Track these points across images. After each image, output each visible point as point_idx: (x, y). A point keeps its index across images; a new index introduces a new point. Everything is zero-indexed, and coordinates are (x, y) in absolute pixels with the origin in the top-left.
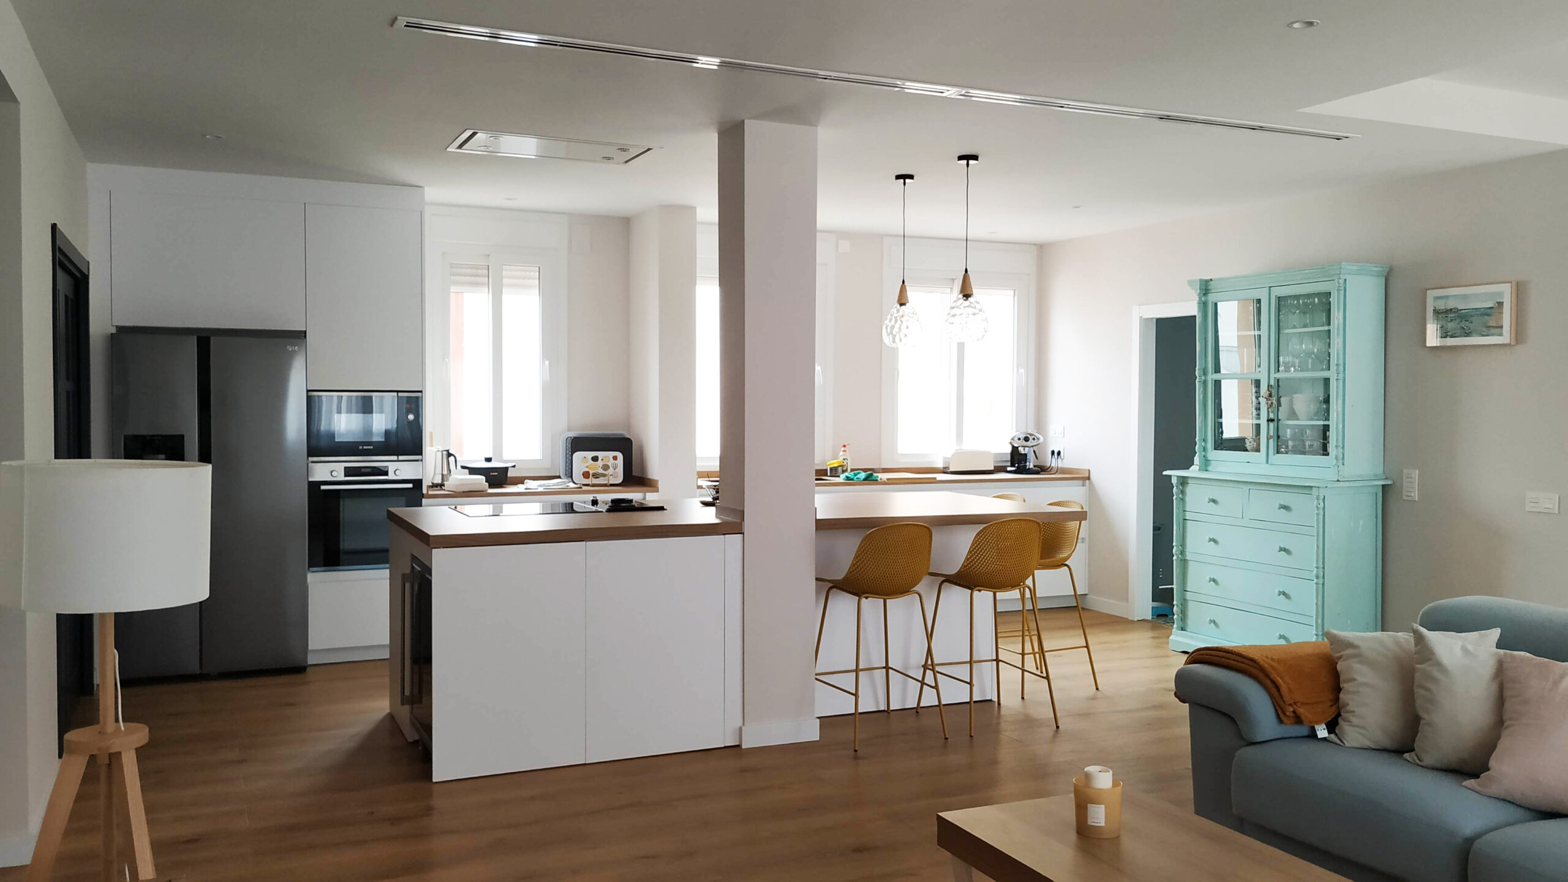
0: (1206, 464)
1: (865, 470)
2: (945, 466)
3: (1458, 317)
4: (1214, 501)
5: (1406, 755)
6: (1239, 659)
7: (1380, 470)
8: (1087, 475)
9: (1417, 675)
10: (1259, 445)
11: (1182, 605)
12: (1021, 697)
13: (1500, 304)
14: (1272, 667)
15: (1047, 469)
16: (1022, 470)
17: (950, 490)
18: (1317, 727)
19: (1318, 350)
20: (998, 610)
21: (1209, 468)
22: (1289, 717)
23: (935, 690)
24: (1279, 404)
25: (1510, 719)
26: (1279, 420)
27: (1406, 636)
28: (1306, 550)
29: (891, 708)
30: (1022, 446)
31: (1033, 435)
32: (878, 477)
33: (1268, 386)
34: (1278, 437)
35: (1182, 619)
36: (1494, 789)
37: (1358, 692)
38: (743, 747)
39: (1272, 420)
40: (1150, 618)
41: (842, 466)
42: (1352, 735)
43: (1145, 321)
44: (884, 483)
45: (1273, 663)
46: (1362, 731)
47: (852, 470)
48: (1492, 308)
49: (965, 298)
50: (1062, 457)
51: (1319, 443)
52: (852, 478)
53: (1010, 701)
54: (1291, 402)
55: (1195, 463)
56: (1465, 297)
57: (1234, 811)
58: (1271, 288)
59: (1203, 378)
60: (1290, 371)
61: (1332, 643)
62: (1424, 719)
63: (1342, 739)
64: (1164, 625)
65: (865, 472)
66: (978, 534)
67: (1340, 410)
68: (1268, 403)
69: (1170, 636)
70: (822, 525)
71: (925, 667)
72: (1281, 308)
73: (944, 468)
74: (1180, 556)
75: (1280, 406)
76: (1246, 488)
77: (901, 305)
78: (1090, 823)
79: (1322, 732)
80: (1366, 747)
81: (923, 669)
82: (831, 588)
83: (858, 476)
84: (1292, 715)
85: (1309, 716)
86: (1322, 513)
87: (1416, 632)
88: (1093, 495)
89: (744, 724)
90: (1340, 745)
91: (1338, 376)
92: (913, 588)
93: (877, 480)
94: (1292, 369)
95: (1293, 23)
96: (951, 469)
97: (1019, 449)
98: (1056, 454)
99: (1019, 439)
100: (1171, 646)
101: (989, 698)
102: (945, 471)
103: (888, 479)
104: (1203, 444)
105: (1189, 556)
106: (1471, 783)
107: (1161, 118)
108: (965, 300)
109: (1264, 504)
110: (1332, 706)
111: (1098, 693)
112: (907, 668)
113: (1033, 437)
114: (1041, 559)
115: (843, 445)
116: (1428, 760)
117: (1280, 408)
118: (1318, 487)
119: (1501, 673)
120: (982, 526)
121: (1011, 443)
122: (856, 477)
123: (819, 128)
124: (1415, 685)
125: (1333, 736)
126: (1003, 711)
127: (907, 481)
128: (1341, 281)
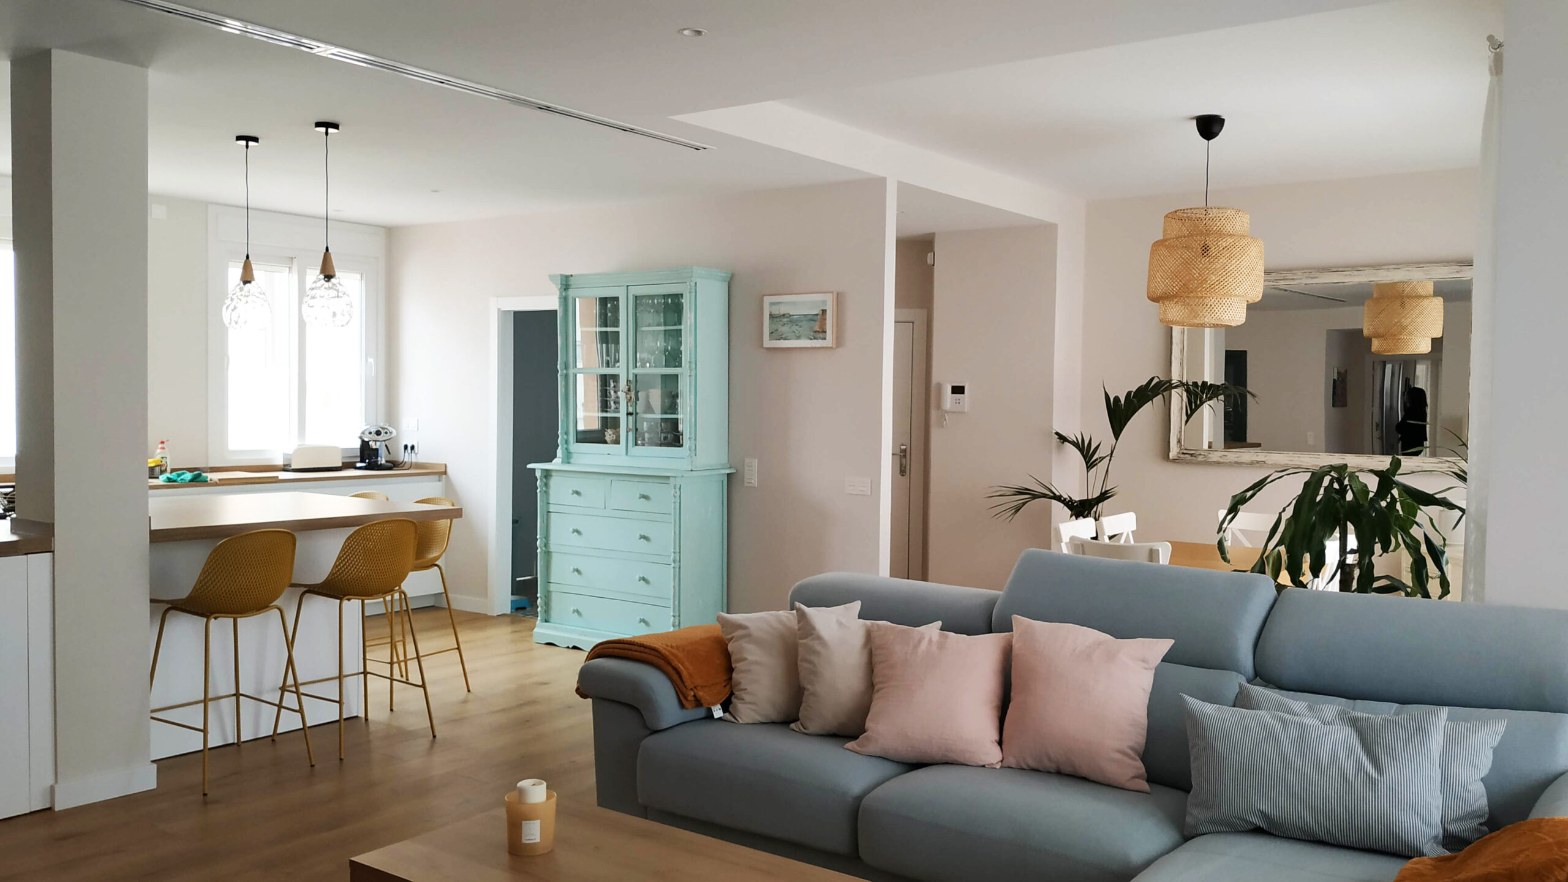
0: (568, 459)
1: (190, 470)
2: (286, 463)
3: (791, 321)
4: (578, 493)
5: (792, 725)
6: (642, 649)
7: (724, 459)
8: (444, 470)
9: (801, 650)
10: (618, 437)
11: (545, 597)
12: (389, 708)
13: (824, 312)
14: (673, 654)
15: (401, 463)
16: (373, 466)
17: (295, 489)
18: (713, 708)
19: (671, 348)
20: (366, 614)
21: (572, 461)
22: (690, 701)
23: (299, 714)
24: (637, 399)
25: (880, 683)
26: (637, 414)
27: (786, 614)
28: (664, 535)
29: (242, 740)
30: (374, 441)
31: (387, 429)
32: (207, 477)
33: (627, 381)
34: (637, 430)
35: (545, 611)
36: (872, 748)
37: (749, 671)
38: (57, 809)
39: (631, 414)
40: (509, 611)
41: (161, 466)
42: (746, 712)
43: (503, 314)
44: (216, 484)
45: (673, 650)
46: (754, 707)
47: (173, 471)
48: (817, 315)
49: (326, 279)
50: (416, 452)
51: (672, 435)
52: (175, 479)
53: (378, 714)
54: (648, 397)
55: (558, 456)
56: (794, 303)
57: (640, 800)
58: (629, 287)
59: (565, 372)
60: (646, 367)
61: (723, 626)
62: (808, 689)
63: (736, 716)
64: (523, 618)
65: (190, 472)
66: (348, 539)
67: (693, 404)
68: (627, 397)
69: (534, 629)
70: (158, 537)
71: (283, 689)
72: (637, 306)
73: (284, 465)
74: (544, 549)
75: (638, 400)
76: (609, 479)
77: (246, 282)
78: (524, 841)
79: (718, 713)
80: (758, 722)
81: (280, 692)
82: (167, 611)
83: (182, 477)
84: (693, 699)
85: (707, 698)
86: (679, 501)
87: (799, 610)
88: (450, 489)
89: (56, 782)
90: (734, 723)
91: (690, 372)
92: (272, 603)
93: (207, 481)
94: (648, 365)
95: (684, 29)
96: (293, 467)
97: (370, 443)
98: (409, 448)
99: (370, 433)
100: (536, 639)
101: (355, 715)
102: (285, 468)
103: (220, 480)
104: (565, 437)
105: (552, 548)
106: (850, 745)
107: (540, 108)
108: (326, 281)
109: (626, 495)
110: (725, 686)
111: (470, 694)
112: (260, 693)
113: (386, 430)
114: (416, 560)
115: (160, 441)
116: (813, 728)
117: (638, 402)
118: (676, 477)
119: (870, 643)
120: (351, 530)
121: (361, 438)
122: (180, 479)
123: (149, 70)
124: (799, 658)
125: (727, 714)
126: (372, 727)
127: (245, 481)
128: (693, 284)
